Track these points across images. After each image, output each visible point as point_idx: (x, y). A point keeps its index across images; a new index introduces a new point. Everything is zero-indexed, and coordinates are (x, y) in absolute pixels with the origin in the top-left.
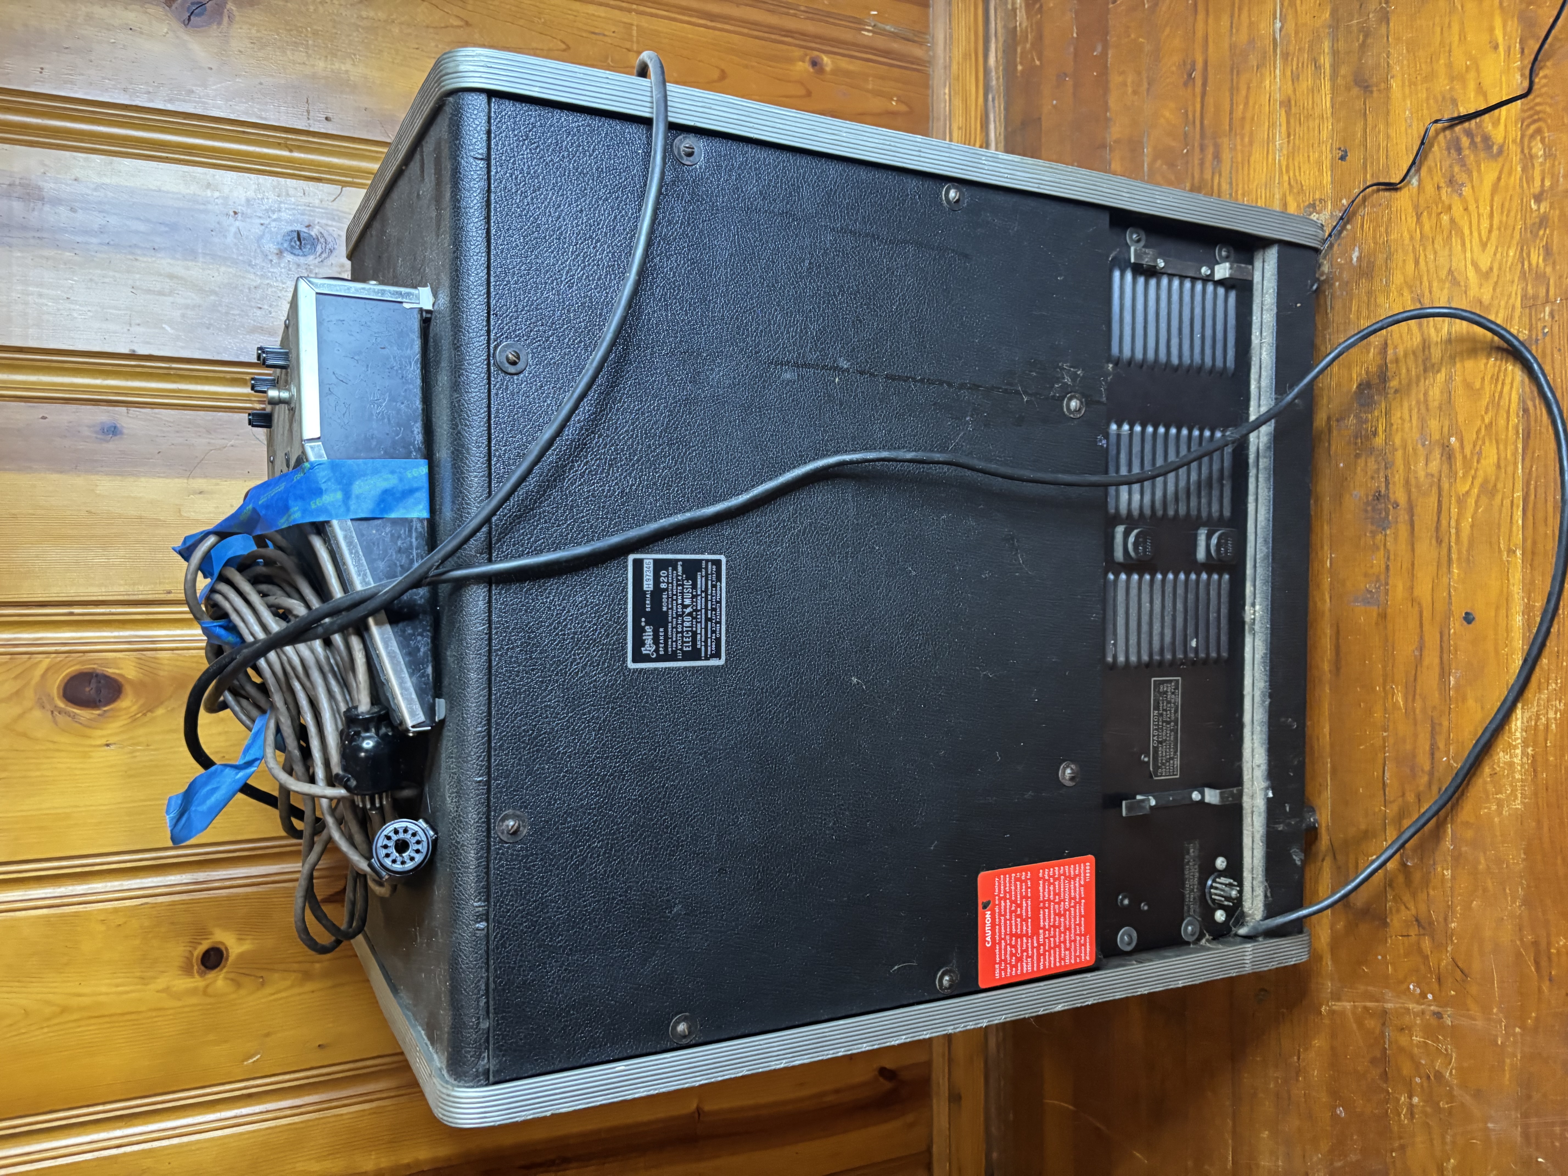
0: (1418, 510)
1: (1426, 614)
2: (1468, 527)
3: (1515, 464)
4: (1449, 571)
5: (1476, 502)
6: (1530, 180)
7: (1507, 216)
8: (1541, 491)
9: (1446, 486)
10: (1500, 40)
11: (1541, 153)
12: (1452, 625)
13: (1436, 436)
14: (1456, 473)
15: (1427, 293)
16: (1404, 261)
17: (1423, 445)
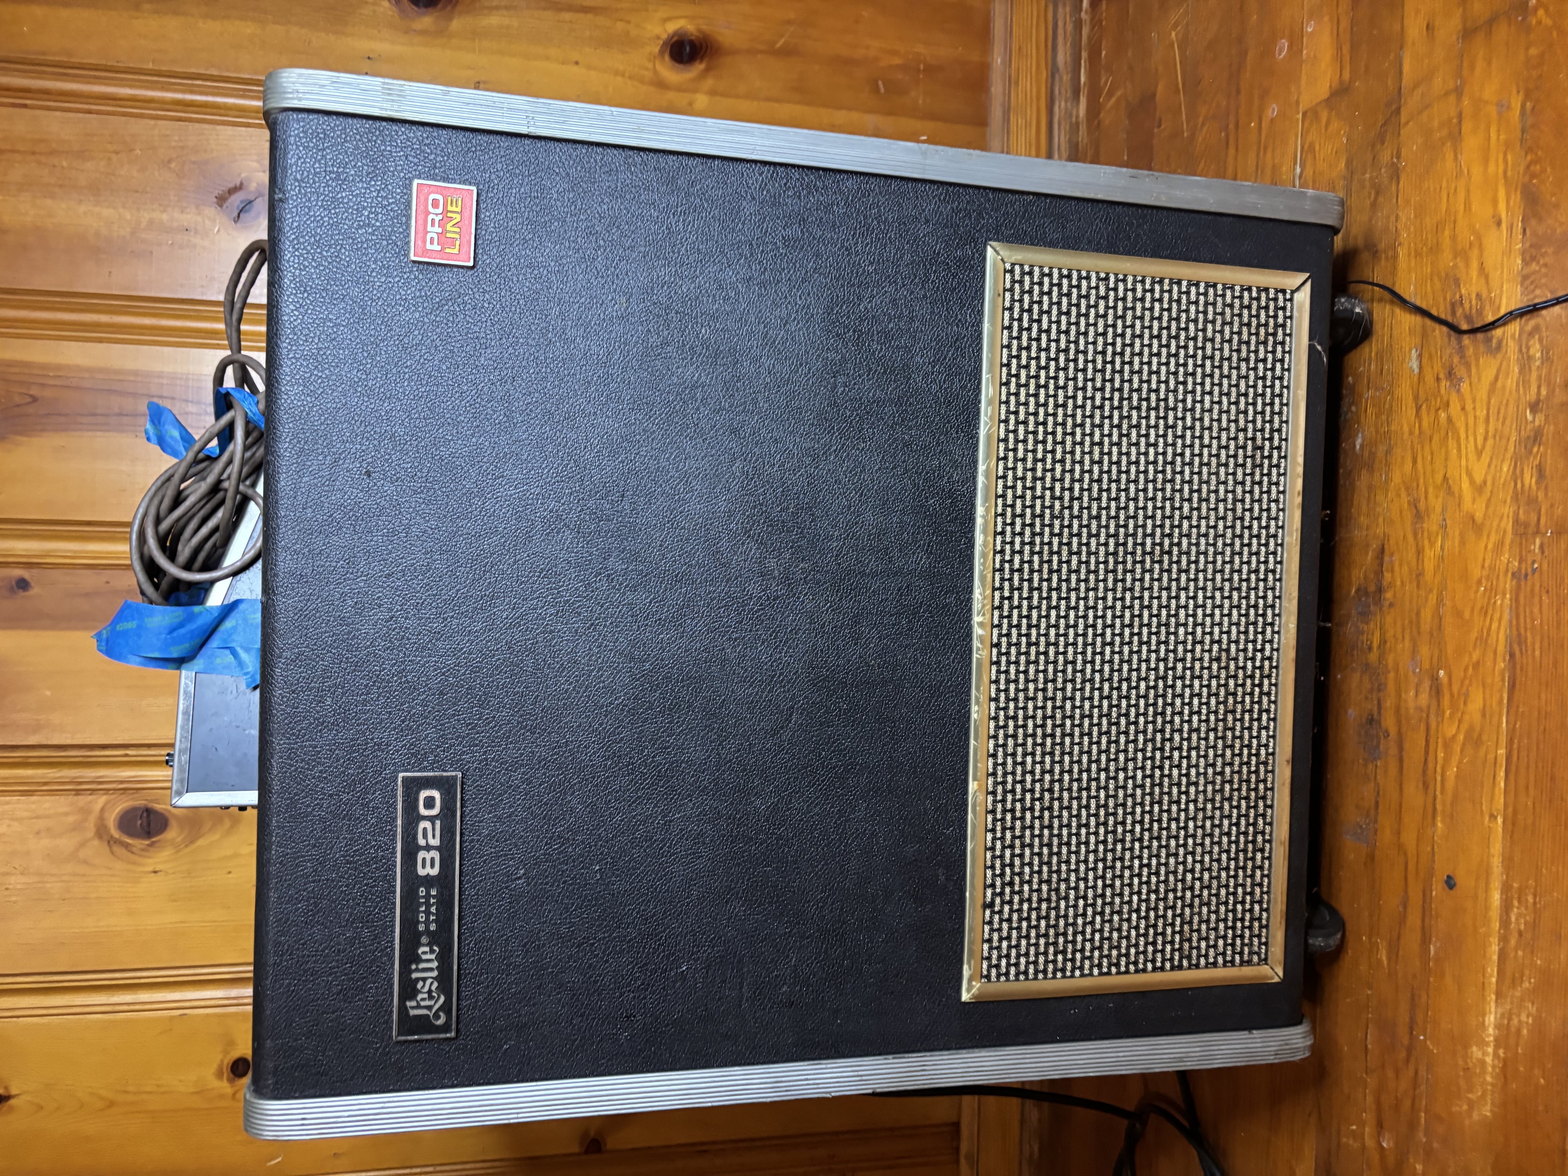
0: (1406, 746)
1: (1411, 866)
2: (1453, 777)
3: (1500, 716)
4: (1434, 824)
5: (1462, 751)
6: (1526, 383)
7: (1503, 423)
8: (1523, 754)
9: (1433, 725)
10: (1504, 216)
11: (1538, 355)
12: (1434, 887)
13: (1426, 665)
14: (1444, 713)
15: (1423, 499)
16: (1403, 457)
17: (1414, 672)
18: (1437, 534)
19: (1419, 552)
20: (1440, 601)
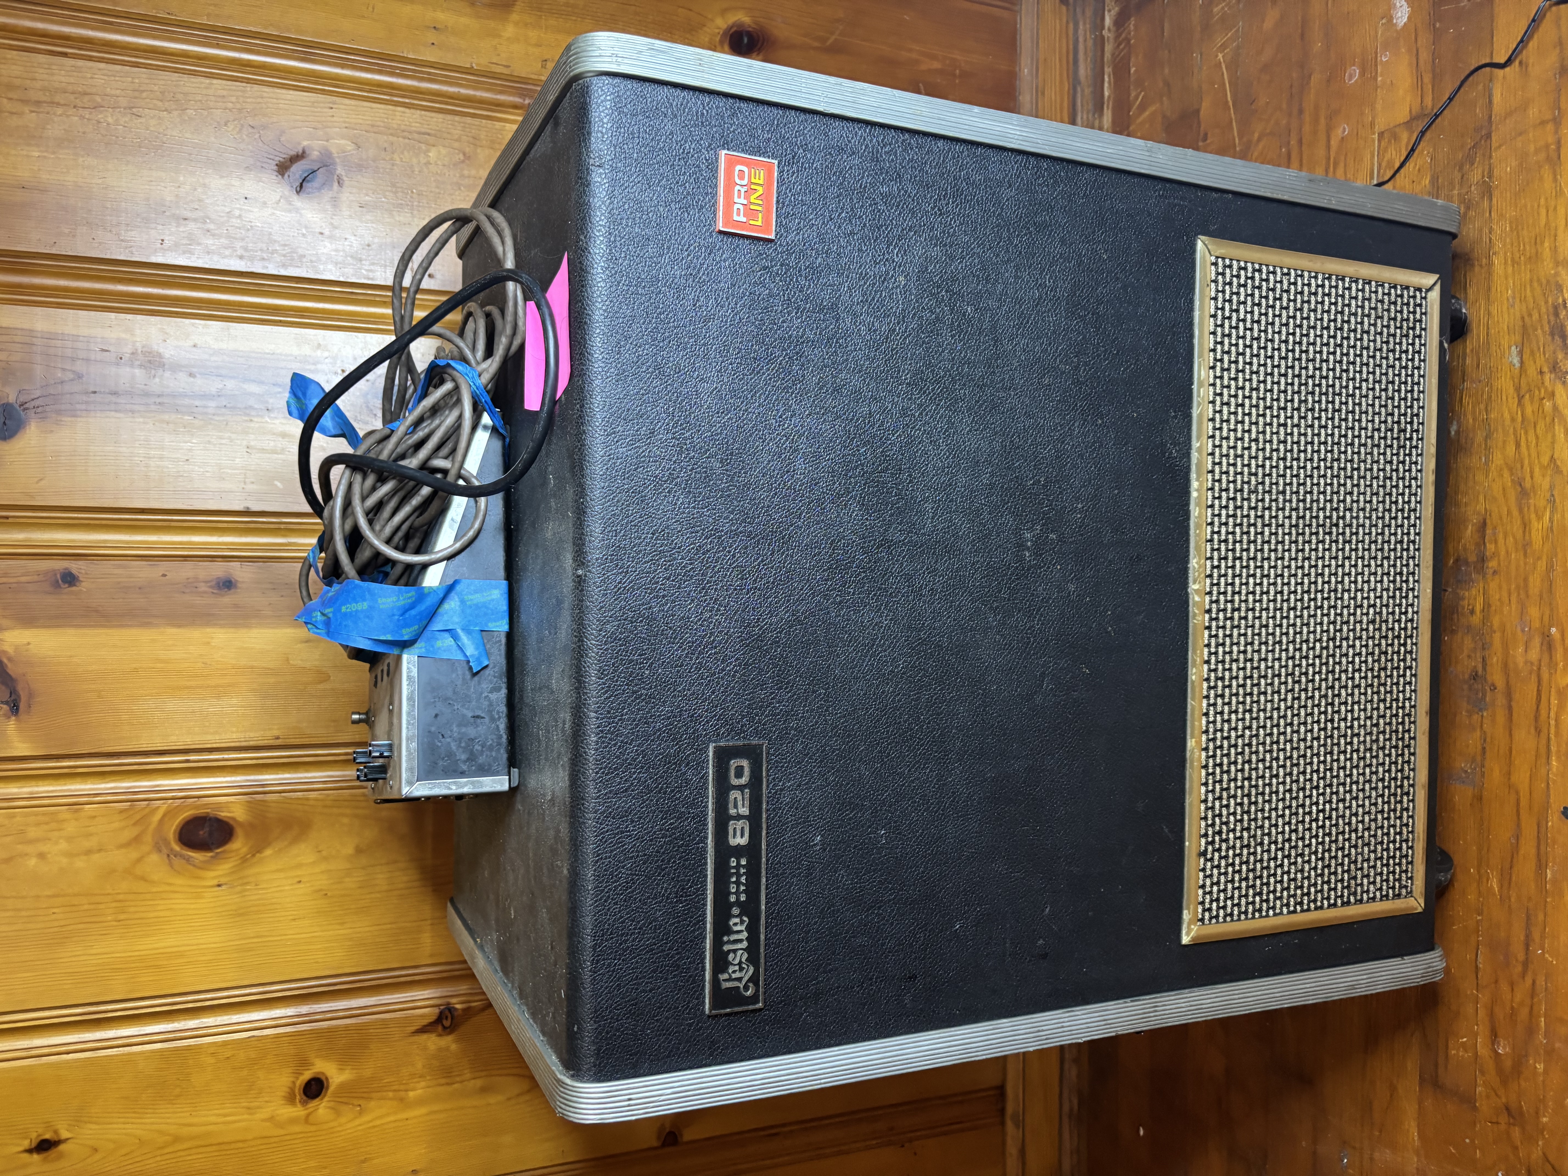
0: (1516, 696)
1: (1524, 803)
4: (1548, 762)
9: (1545, 676)
12: (1550, 817)
13: (1537, 624)
14: (1556, 664)
15: (1528, 478)
16: (1504, 442)
17: (1523, 631)
18: (1545, 508)
19: (1526, 525)
20: (1550, 568)
